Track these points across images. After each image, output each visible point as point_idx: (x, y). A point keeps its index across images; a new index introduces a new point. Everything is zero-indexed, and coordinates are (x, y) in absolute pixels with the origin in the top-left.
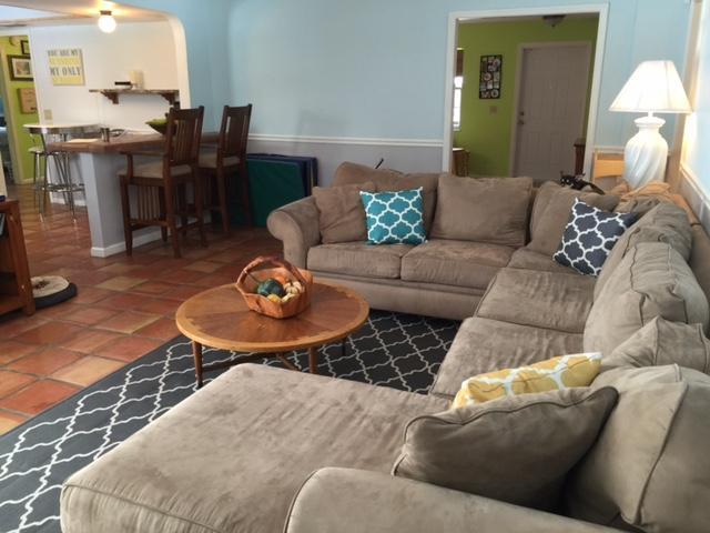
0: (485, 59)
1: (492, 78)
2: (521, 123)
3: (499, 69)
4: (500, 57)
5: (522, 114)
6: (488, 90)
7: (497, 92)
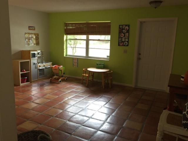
0: (121, 27)
1: (124, 36)
2: (139, 59)
3: (128, 31)
4: (129, 26)
5: (140, 54)
6: (122, 42)
7: (127, 43)
